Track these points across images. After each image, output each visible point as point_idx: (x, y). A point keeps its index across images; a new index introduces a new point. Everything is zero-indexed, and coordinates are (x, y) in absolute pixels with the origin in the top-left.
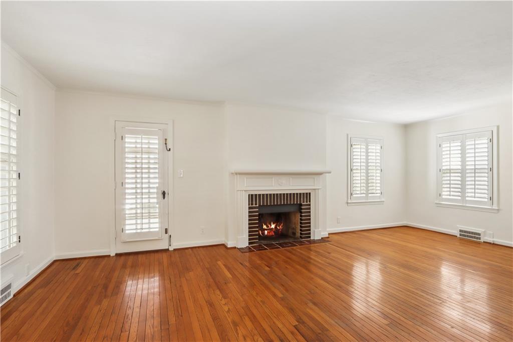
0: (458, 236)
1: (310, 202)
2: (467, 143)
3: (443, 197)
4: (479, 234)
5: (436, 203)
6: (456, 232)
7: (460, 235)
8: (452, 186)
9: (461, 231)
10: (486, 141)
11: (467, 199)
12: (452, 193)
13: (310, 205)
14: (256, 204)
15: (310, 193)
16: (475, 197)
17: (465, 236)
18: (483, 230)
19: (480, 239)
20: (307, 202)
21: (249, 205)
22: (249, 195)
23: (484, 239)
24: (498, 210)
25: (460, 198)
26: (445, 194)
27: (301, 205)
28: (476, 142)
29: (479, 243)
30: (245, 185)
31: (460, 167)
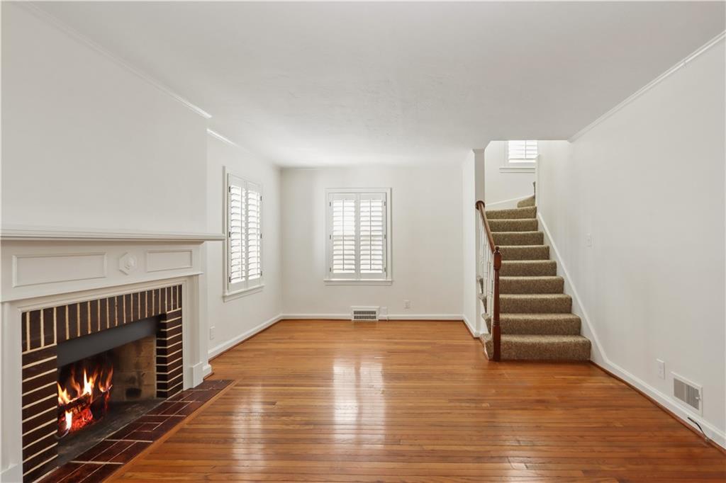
0: (353, 319)
1: (180, 306)
2: (362, 205)
3: (335, 272)
4: (374, 313)
5: (325, 281)
6: (350, 315)
7: (355, 317)
8: (346, 257)
9: (355, 313)
10: (380, 204)
11: (362, 272)
12: (346, 267)
13: (180, 313)
14: (49, 340)
15: (180, 287)
16: (371, 269)
17: (361, 317)
18: (378, 307)
19: (375, 317)
20: (175, 308)
21: (24, 349)
22: (24, 315)
23: (380, 316)
24: (392, 282)
25: (353, 272)
26: (337, 268)
27: (164, 316)
28: (372, 205)
29: (374, 323)
30: (14, 284)
31: (354, 233)
